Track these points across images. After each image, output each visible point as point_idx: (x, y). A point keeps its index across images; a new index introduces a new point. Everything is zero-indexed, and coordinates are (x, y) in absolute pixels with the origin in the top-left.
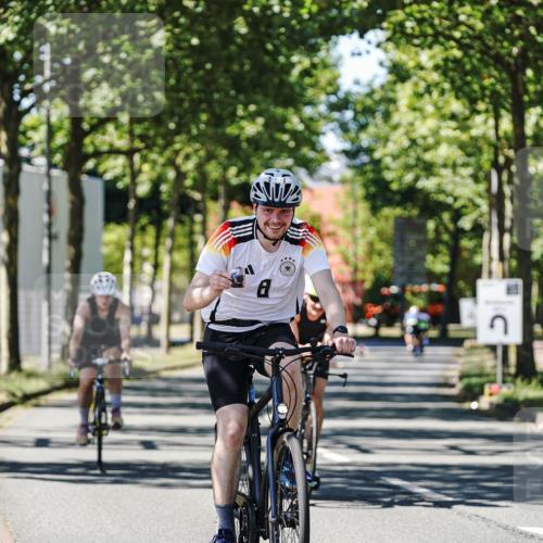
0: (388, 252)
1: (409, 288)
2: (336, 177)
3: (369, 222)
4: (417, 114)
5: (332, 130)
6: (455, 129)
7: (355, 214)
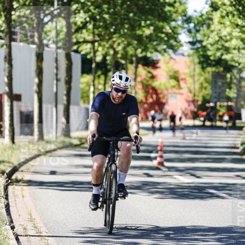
0: (209, 87)
1: (218, 104)
2: (186, 54)
3: (200, 73)
4: (222, 25)
5: (184, 32)
6: (239, 32)
7: (194, 70)
